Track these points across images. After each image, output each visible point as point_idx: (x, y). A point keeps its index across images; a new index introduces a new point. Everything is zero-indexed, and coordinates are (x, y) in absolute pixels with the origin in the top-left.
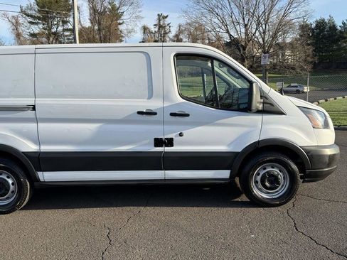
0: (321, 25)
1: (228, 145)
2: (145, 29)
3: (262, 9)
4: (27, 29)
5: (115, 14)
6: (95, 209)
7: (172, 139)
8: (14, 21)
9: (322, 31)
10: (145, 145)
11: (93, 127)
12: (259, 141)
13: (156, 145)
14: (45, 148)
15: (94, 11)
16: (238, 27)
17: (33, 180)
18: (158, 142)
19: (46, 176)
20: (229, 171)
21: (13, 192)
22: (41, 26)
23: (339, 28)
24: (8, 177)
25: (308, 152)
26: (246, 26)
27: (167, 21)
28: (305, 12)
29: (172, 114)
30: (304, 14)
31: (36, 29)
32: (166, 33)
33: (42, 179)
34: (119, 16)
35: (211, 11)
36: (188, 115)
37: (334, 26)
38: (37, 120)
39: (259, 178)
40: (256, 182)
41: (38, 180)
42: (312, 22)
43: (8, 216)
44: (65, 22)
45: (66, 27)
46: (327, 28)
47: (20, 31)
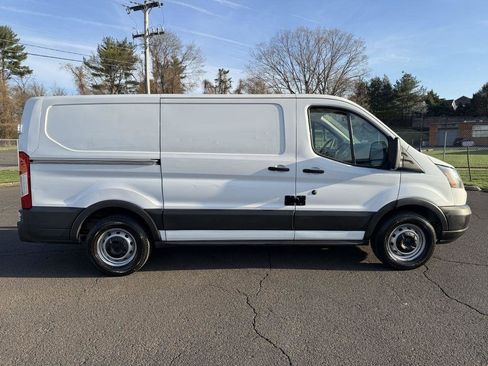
0: (376, 83)
1: (364, 205)
2: (206, 83)
3: (322, 67)
4: (91, 80)
5: (178, 68)
6: (218, 271)
7: (304, 197)
8: (78, 72)
9: (377, 89)
10: (275, 203)
11: (221, 183)
12: (397, 201)
13: (287, 203)
14: (169, 205)
15: (157, 64)
16: (298, 84)
17: (155, 238)
18: (289, 200)
19: (169, 235)
20: (363, 232)
21: (131, 252)
22: (104, 78)
23: (393, 87)
24: (126, 236)
25: (446, 213)
26: (306, 83)
27: (228, 76)
28: (363, 70)
29: (305, 171)
30: (362, 72)
31: (99, 81)
32: (226, 88)
33: (163, 238)
34: (181, 70)
35: (274, 68)
36: (322, 172)
37: (389, 85)
38: (161, 176)
39: (394, 240)
40: (392, 244)
41: (159, 239)
42: (367, 80)
43: (125, 278)
44: (127, 75)
45: (128, 79)
46: (382, 87)
47: (83, 83)
